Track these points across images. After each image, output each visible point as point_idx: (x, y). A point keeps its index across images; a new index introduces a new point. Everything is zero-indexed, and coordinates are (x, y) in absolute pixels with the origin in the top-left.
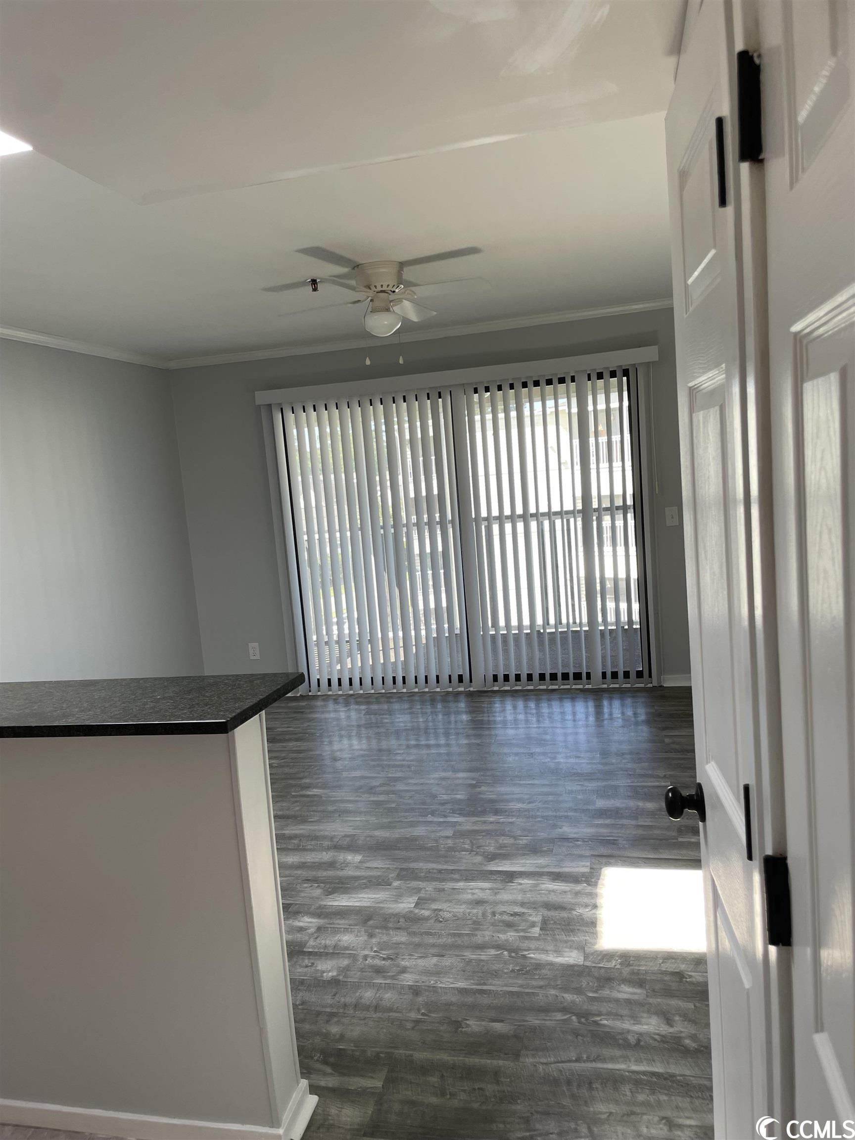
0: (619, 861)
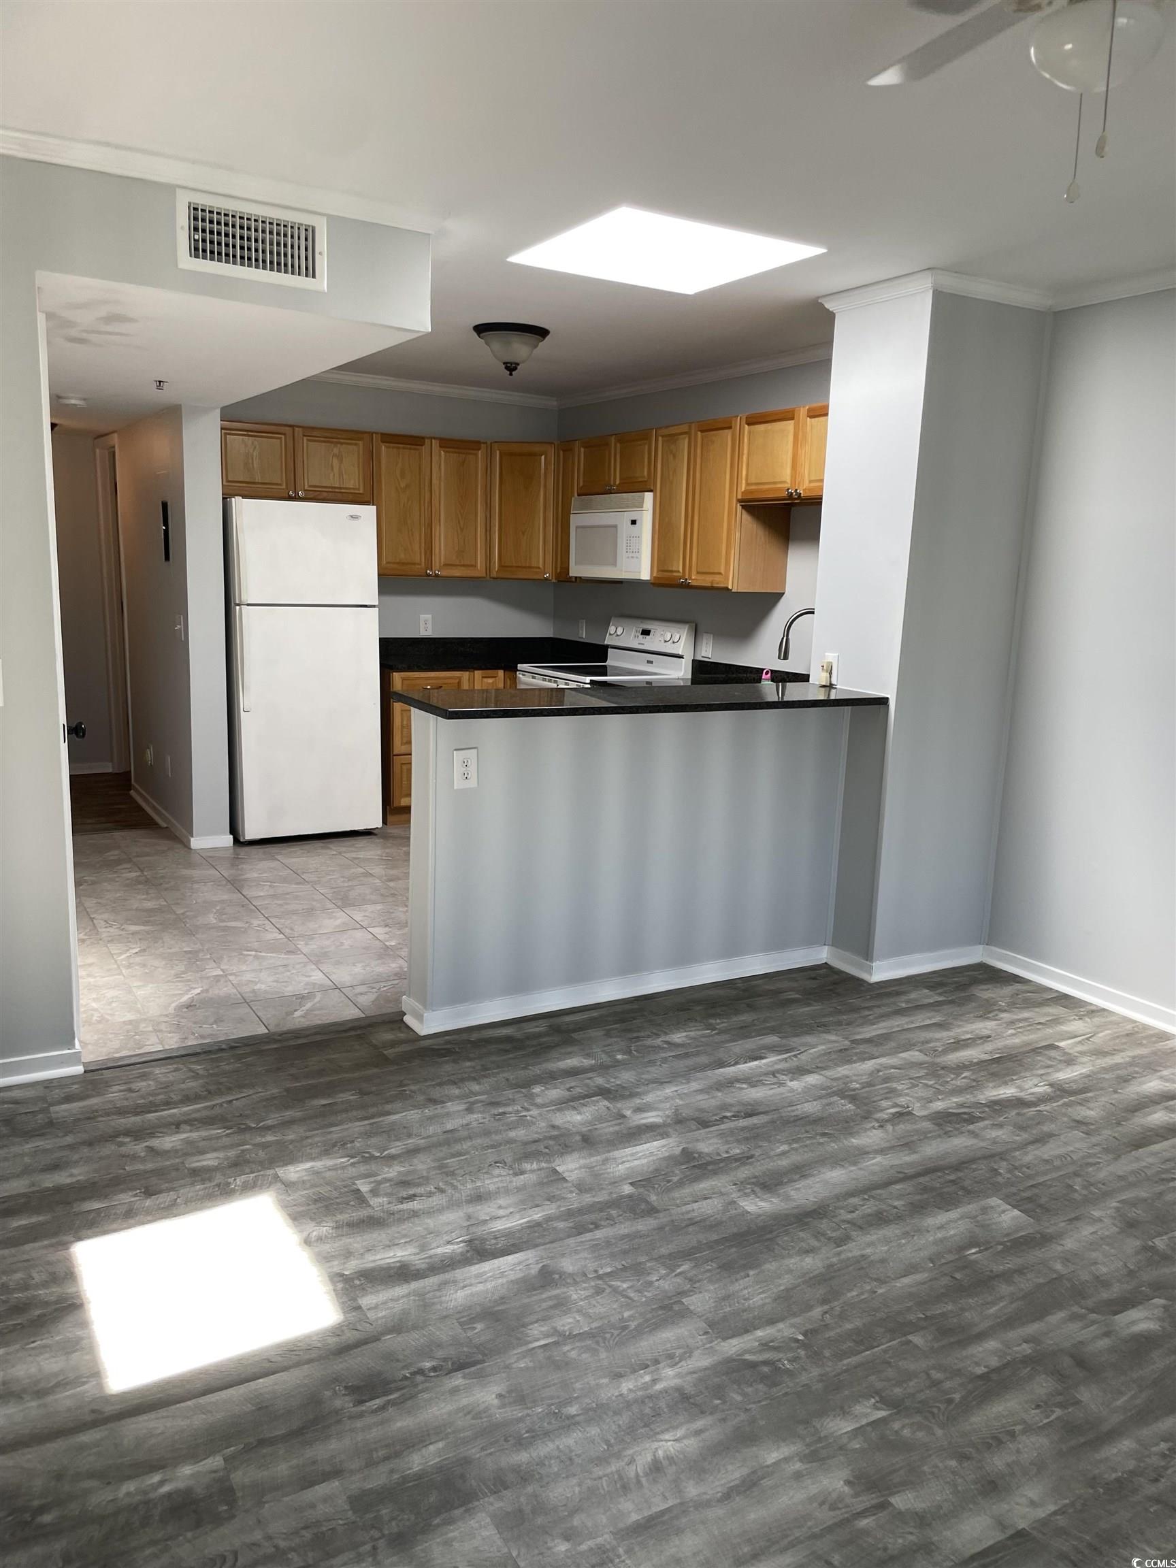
0: (319, 1345)
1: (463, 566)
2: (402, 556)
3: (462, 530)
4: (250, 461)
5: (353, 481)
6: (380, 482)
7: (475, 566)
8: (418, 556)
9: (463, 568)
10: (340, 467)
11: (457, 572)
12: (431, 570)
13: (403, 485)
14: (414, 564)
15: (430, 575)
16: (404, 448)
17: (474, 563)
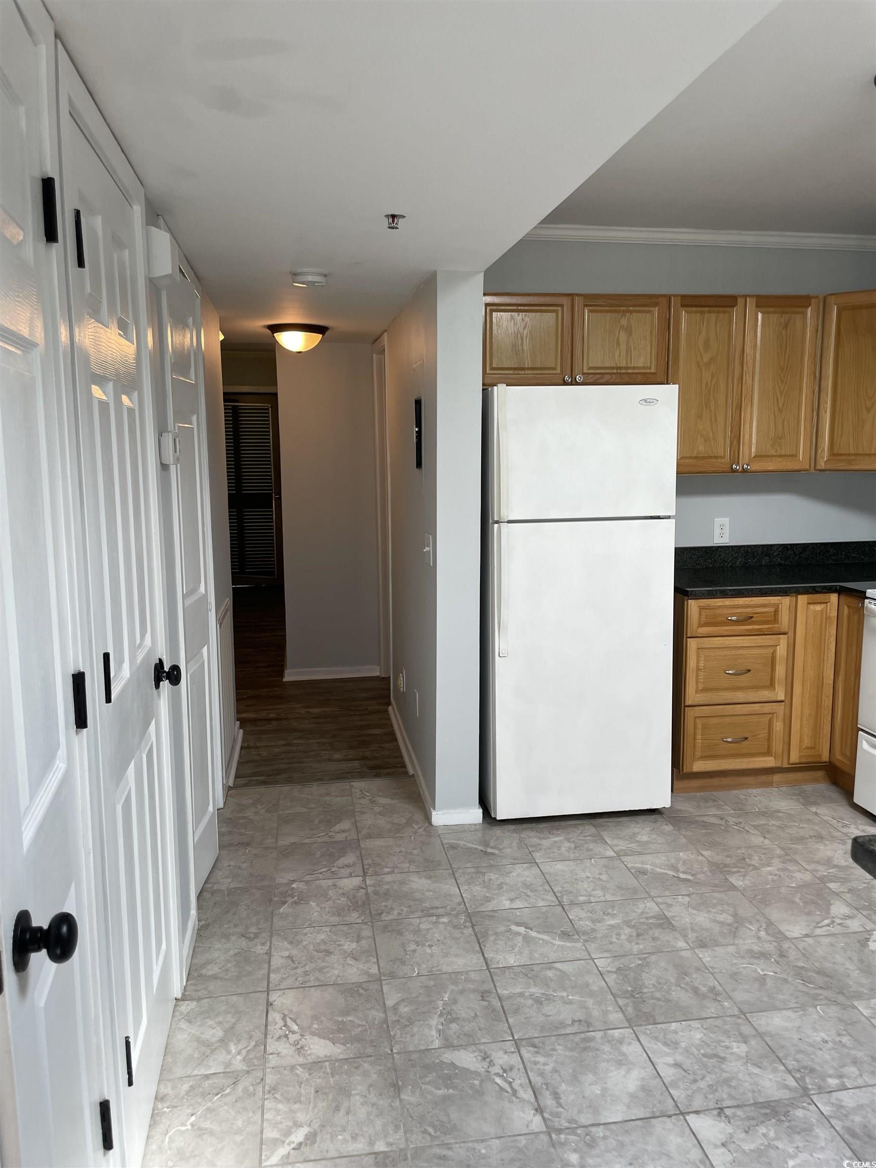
1: (781, 456)
2: (701, 448)
3: (780, 411)
4: (520, 342)
5: (644, 359)
6: (677, 357)
7: (794, 456)
8: (722, 448)
9: (780, 459)
10: (628, 342)
11: (771, 466)
12: (738, 464)
13: (706, 359)
14: (716, 457)
15: (736, 471)
16: (709, 312)
17: (794, 453)
